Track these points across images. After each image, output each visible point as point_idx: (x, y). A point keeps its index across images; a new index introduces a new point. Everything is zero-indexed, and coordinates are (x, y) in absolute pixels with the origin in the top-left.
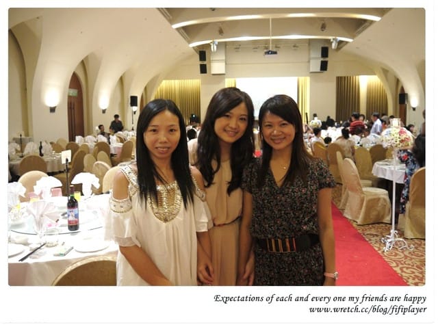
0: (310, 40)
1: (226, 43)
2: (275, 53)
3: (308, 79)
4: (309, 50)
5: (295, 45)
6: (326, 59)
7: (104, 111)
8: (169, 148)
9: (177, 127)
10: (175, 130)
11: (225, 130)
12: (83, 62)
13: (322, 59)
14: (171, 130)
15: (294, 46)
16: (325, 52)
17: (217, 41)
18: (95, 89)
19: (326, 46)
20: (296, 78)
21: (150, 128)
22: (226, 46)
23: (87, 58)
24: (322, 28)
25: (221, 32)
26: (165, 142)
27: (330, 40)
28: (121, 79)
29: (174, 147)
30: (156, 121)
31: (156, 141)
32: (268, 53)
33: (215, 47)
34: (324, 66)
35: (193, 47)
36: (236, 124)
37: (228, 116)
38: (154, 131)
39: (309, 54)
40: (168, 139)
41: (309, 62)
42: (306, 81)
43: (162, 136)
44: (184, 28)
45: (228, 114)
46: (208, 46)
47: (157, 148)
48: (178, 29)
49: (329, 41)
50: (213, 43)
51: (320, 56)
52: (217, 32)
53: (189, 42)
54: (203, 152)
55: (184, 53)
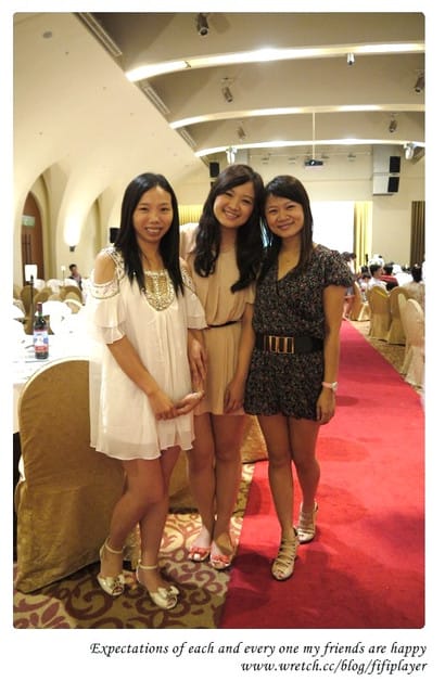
0: (373, 146)
1: (248, 150)
2: (320, 163)
3: (370, 204)
4: (372, 161)
5: (351, 154)
6: (397, 175)
7: (72, 249)
8: (161, 229)
9: (170, 206)
10: (168, 209)
11: (224, 211)
12: (42, 178)
13: (391, 175)
14: (164, 209)
15: (350, 156)
16: (395, 164)
17: (236, 148)
18: (60, 214)
19: (398, 155)
20: (353, 203)
21: (140, 206)
22: (249, 155)
23: (48, 171)
24: (391, 128)
25: (241, 134)
26: (157, 223)
27: (402, 146)
28: (97, 203)
29: (167, 229)
30: (146, 198)
31: (146, 221)
32: (309, 163)
33: (233, 156)
34: (393, 185)
35: (201, 158)
36: (237, 205)
37: (229, 195)
38: (144, 209)
39: (372, 168)
40: (160, 218)
41: (371, 179)
42: (367, 207)
43: (154, 216)
44: (188, 128)
45: (229, 192)
46: (223, 154)
47: (146, 229)
48: (178, 130)
49: (400, 148)
50: (231, 150)
51: (388, 170)
52: (236, 136)
53: (195, 150)
54: (204, 238)
55: (187, 166)
